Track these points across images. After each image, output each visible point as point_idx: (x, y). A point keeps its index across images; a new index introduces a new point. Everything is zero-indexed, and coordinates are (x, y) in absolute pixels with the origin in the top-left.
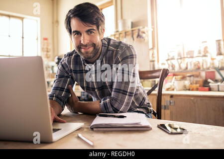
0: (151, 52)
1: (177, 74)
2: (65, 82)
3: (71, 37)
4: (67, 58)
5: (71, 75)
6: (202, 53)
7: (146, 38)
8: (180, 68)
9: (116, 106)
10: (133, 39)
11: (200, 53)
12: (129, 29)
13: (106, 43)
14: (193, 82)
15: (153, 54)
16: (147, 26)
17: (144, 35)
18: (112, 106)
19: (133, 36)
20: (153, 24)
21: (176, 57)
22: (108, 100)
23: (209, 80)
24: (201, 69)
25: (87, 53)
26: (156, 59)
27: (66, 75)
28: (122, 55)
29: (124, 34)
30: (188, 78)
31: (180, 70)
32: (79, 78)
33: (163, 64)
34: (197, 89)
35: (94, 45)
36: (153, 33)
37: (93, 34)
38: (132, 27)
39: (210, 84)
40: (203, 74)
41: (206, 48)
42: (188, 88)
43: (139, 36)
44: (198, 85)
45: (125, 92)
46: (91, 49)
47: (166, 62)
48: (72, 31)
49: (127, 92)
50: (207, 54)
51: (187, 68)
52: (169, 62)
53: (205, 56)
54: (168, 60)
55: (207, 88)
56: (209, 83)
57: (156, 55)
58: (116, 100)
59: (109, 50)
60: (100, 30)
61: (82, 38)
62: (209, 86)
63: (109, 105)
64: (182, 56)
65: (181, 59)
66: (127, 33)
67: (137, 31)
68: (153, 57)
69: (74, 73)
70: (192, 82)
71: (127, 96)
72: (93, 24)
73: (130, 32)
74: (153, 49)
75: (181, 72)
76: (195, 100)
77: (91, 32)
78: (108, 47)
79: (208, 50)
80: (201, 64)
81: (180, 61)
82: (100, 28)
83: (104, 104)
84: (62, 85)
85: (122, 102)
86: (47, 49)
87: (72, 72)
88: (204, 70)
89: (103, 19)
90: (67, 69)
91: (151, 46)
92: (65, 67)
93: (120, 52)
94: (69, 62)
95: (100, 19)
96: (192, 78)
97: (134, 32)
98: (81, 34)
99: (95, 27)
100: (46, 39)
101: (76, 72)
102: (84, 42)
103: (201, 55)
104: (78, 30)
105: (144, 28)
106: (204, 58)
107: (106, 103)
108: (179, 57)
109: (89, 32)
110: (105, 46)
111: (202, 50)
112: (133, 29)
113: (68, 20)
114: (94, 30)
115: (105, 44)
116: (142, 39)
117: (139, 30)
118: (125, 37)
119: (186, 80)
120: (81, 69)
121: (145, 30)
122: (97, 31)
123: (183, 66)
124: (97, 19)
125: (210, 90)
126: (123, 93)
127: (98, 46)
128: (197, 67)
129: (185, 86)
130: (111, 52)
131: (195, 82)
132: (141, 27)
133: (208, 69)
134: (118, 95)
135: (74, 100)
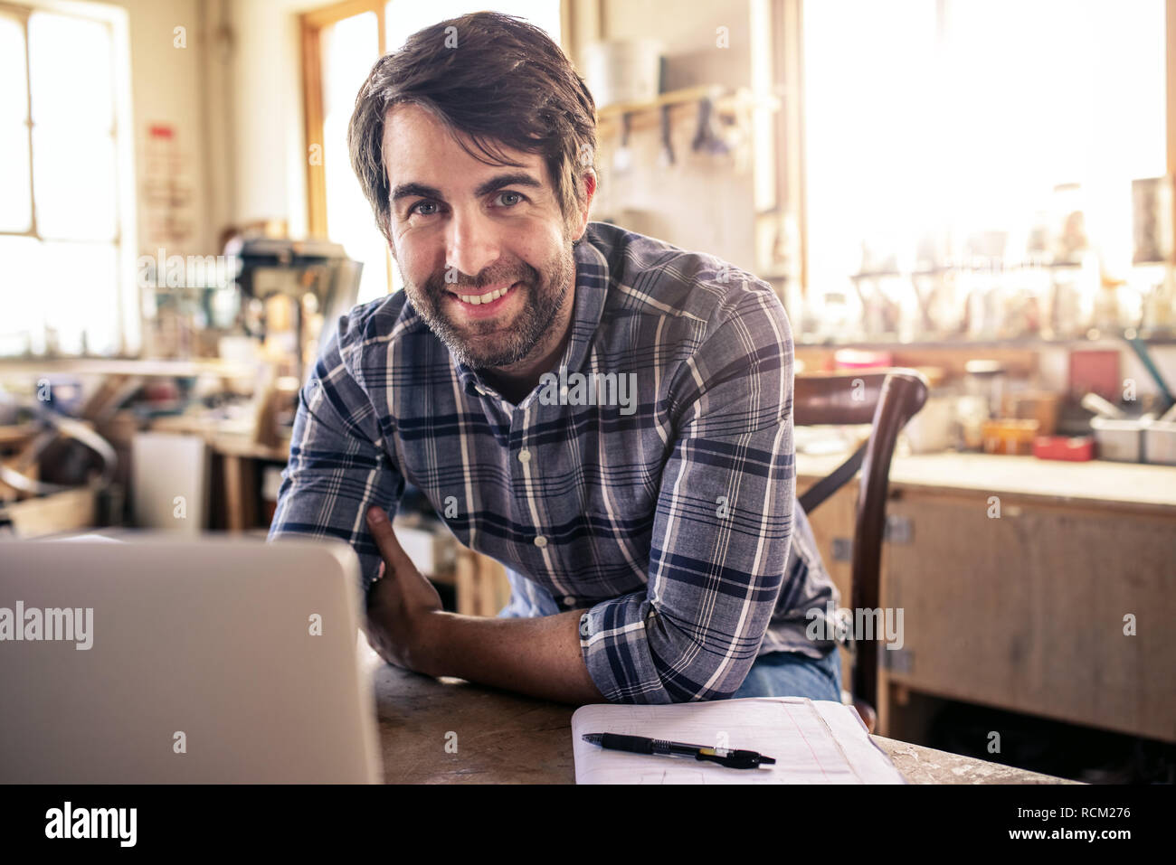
0: (766, 232)
1: (911, 355)
2: (352, 490)
3: (385, 227)
4: (356, 349)
5: (383, 450)
6: (1053, 251)
7: (741, 154)
8: (929, 324)
9: (684, 662)
10: (672, 158)
11: (1038, 245)
12: (645, 93)
13: (602, 260)
14: (1004, 409)
15: (777, 242)
16: (748, 84)
17: (732, 136)
18: (661, 665)
19: (667, 140)
20: (778, 74)
21: (908, 264)
22: (633, 628)
23: (1093, 401)
24: (1047, 334)
25: (487, 328)
26: (792, 269)
27: (354, 447)
28: (708, 352)
29: (617, 124)
30: (972, 384)
31: (932, 337)
32: (432, 462)
33: (833, 298)
34: (1026, 449)
35: (530, 277)
36: (779, 120)
37: (521, 209)
38: (664, 87)
39: (1097, 423)
40: (1056, 364)
41: (1073, 222)
42: (974, 439)
43: (703, 140)
44: (1030, 425)
45: (733, 582)
46: (514, 305)
47: (848, 289)
48: (393, 187)
49: (746, 578)
50: (1076, 256)
51: (964, 326)
52: (867, 287)
53: (1066, 263)
54: (863, 275)
55: (1077, 443)
56: (1091, 414)
57: (791, 249)
58: (684, 629)
59: (627, 313)
60: (566, 183)
61: (453, 235)
62: (1089, 433)
63: (641, 661)
64: (944, 261)
65: (934, 272)
66: (636, 121)
67: (694, 109)
68: (777, 256)
69: (406, 437)
70: (996, 406)
71: (747, 603)
72: (521, 142)
73: (656, 115)
74: (776, 210)
75: (934, 346)
76: (1029, 522)
77: (511, 198)
78: (614, 291)
79: (1087, 229)
80: (1044, 308)
81: (927, 285)
82: (568, 168)
83: (610, 650)
84: (337, 514)
85: (719, 640)
86: (172, 187)
87: (390, 431)
88: (1057, 343)
89: (585, 119)
90: (358, 414)
91: (764, 198)
92: (347, 398)
93: (700, 335)
94: (375, 373)
95: (571, 117)
96: (997, 385)
97: (676, 114)
98: (446, 212)
99: (534, 166)
100: (161, 132)
101: (414, 428)
102: (466, 259)
103: (1048, 257)
104: (431, 180)
105: (731, 93)
106: (1063, 275)
107: (624, 646)
108: (925, 266)
109: (498, 195)
110: (596, 284)
111: (1055, 229)
112: (673, 97)
113: (371, 119)
114: (526, 181)
115: (595, 269)
116: (719, 158)
117: (705, 107)
118: (625, 143)
119: (962, 393)
120: (445, 411)
121: (736, 105)
122: (548, 192)
123: (947, 315)
124: (548, 117)
125: (1095, 452)
126: (723, 589)
127: (556, 281)
128: (1022, 324)
129: (958, 429)
130: (634, 321)
131: (1012, 408)
132: (714, 92)
133: (1083, 335)
134: (697, 599)
135: (411, 602)
